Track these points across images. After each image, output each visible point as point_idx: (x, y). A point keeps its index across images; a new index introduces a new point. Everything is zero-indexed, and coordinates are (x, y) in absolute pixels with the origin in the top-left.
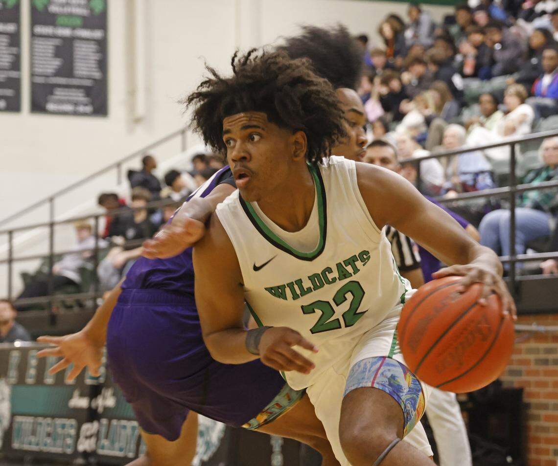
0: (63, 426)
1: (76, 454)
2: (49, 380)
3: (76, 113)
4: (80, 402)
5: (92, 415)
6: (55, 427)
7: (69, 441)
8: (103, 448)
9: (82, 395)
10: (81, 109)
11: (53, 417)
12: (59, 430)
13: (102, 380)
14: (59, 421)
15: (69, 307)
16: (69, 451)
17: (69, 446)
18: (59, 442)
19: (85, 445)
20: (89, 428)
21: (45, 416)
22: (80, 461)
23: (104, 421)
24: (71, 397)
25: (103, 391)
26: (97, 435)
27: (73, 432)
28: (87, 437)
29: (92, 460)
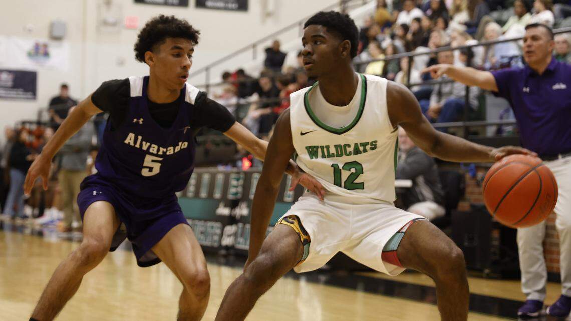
0: (212, 227)
1: (221, 247)
2: (204, 194)
3: (226, 9)
4: (224, 211)
5: (232, 220)
6: (206, 227)
7: (216, 238)
8: (239, 243)
9: (226, 206)
10: (230, 5)
11: (206, 220)
12: (209, 230)
13: (239, 196)
14: (210, 224)
15: (217, 144)
16: (216, 245)
17: (215, 242)
18: (209, 238)
19: (227, 241)
20: (230, 229)
21: (200, 220)
22: (223, 252)
23: (241, 225)
24: (217, 207)
25: (240, 204)
26: (235, 235)
27: (218, 231)
28: (229, 236)
29: (232, 252)
